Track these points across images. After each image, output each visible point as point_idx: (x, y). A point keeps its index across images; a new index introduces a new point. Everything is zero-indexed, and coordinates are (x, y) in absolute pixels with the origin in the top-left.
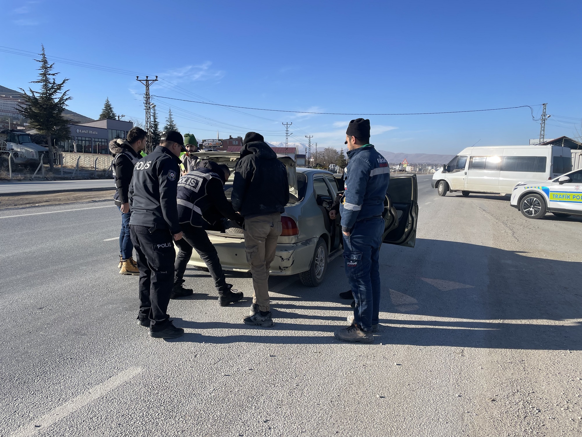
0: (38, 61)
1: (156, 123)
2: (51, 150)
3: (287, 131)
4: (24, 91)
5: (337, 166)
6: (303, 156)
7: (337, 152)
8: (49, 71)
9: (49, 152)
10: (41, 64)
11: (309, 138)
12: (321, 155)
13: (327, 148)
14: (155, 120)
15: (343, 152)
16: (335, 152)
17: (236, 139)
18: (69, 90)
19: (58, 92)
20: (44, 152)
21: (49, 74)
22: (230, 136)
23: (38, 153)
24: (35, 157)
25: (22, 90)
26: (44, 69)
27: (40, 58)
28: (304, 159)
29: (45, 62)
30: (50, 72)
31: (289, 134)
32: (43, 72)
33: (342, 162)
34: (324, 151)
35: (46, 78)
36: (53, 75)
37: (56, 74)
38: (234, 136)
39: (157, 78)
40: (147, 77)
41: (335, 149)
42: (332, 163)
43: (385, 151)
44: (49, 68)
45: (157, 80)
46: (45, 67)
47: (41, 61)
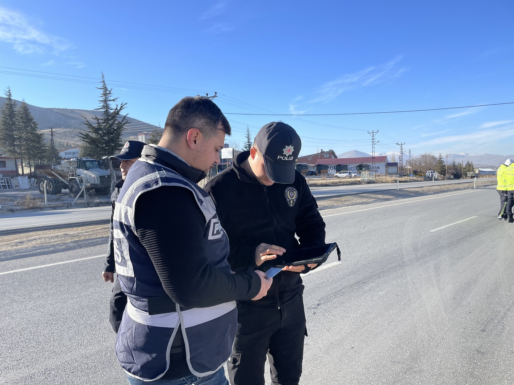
0: (99, 89)
1: (250, 143)
2: (112, 174)
3: (373, 139)
4: (86, 118)
5: (435, 172)
6: (395, 164)
7: (435, 158)
8: (109, 97)
9: (111, 176)
10: (102, 91)
11: (400, 145)
12: (417, 161)
13: (424, 154)
14: (248, 140)
15: (441, 157)
16: (433, 158)
17: (327, 153)
18: (128, 114)
19: (118, 117)
20: (106, 177)
21: (110, 100)
22: (321, 150)
23: (99, 178)
24: (96, 182)
25: (85, 118)
26: (104, 96)
27: (101, 85)
28: (397, 167)
29: (106, 89)
30: (111, 98)
31: (375, 143)
32: (103, 99)
33: (441, 168)
34: (421, 157)
35: (107, 104)
36: (114, 100)
37: (115, 99)
38: (326, 150)
39: (216, 94)
40: (207, 94)
41: (432, 154)
42: (430, 169)
43: (492, 154)
44: (108, 94)
45: (217, 96)
46: (105, 94)
47: (102, 88)
